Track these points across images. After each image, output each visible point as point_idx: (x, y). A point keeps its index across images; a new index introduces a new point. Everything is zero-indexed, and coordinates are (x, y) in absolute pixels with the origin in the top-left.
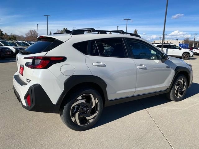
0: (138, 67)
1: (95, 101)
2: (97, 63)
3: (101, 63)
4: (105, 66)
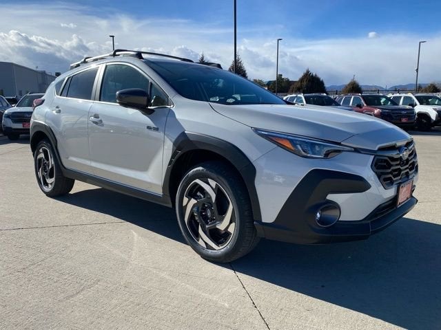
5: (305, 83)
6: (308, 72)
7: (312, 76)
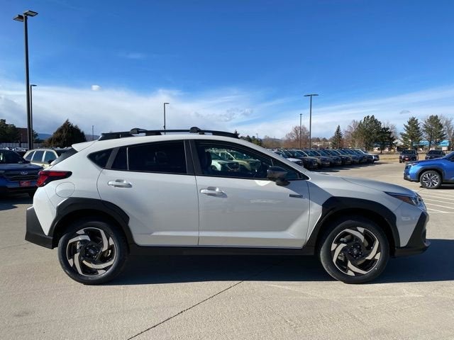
0: (202, 191)
1: (107, 242)
2: (117, 181)
3: (125, 182)
4: (130, 186)
5: (64, 134)
6: (67, 122)
7: (72, 127)
